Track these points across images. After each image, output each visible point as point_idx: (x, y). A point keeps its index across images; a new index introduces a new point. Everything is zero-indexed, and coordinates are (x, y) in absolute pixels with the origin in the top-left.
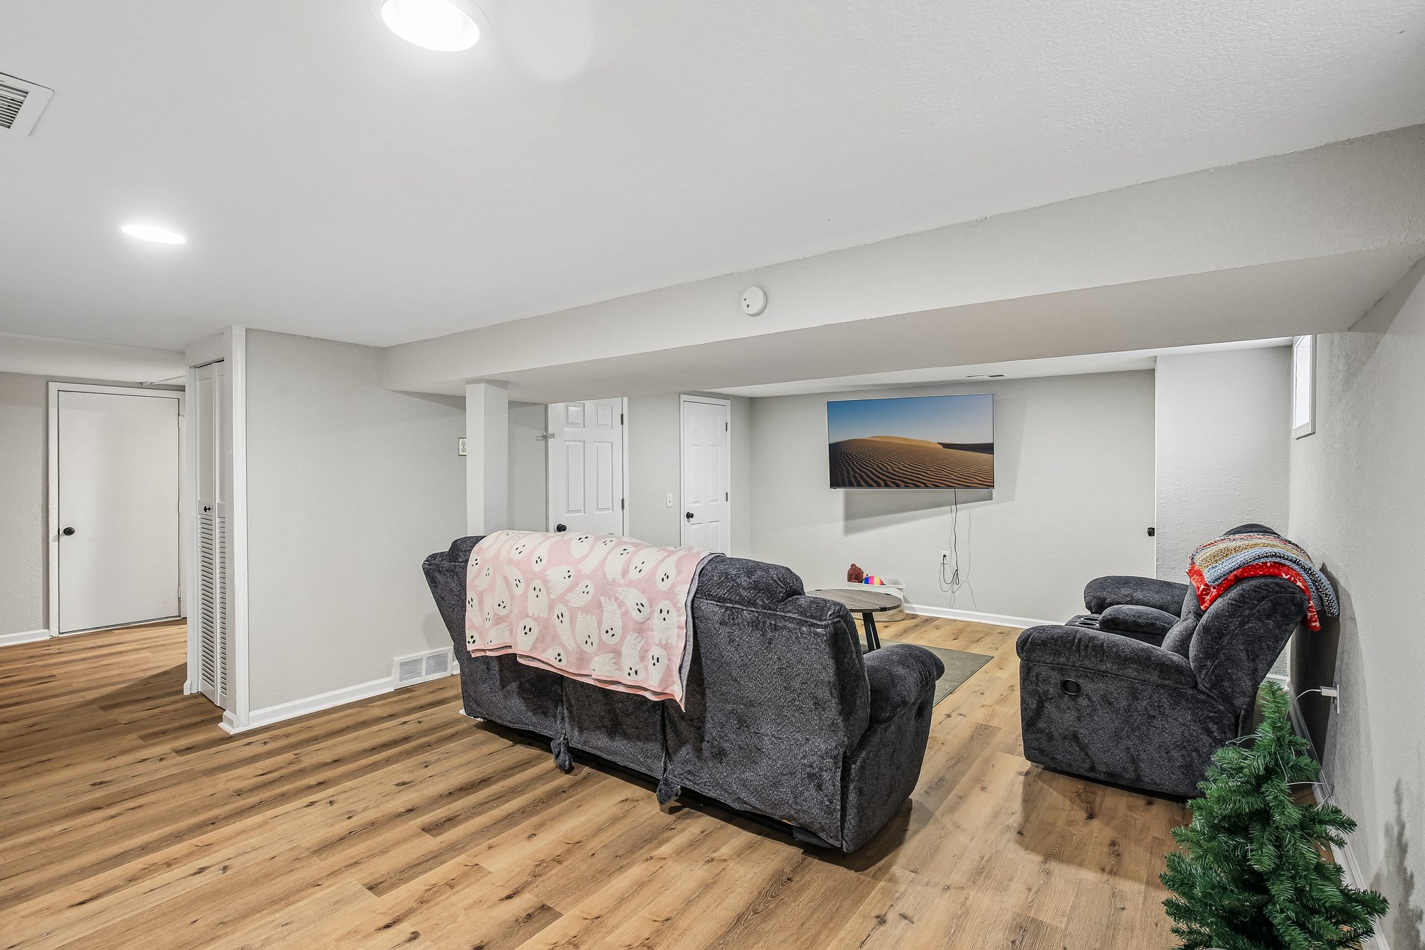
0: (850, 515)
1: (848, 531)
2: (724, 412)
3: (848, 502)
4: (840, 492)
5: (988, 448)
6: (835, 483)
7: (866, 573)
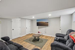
0: (38, 28)
1: (38, 29)
2: (30, 20)
3: (38, 27)
4: (38, 26)
5: (48, 22)
6: (37, 26)
7: (40, 32)
